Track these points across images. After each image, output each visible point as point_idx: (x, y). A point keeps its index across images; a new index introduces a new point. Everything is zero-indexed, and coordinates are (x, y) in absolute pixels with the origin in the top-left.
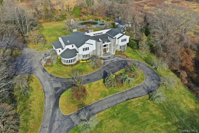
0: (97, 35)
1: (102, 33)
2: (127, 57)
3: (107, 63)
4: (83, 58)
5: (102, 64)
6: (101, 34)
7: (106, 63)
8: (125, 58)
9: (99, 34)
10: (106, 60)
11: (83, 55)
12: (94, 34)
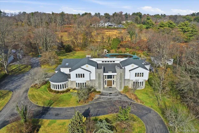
0: (107, 63)
1: (114, 62)
2: (137, 98)
3: (101, 99)
4: (77, 86)
5: (94, 99)
6: (112, 63)
7: (99, 100)
8: (132, 99)
9: (110, 63)
10: (104, 95)
11: (77, 83)
12: (103, 62)
